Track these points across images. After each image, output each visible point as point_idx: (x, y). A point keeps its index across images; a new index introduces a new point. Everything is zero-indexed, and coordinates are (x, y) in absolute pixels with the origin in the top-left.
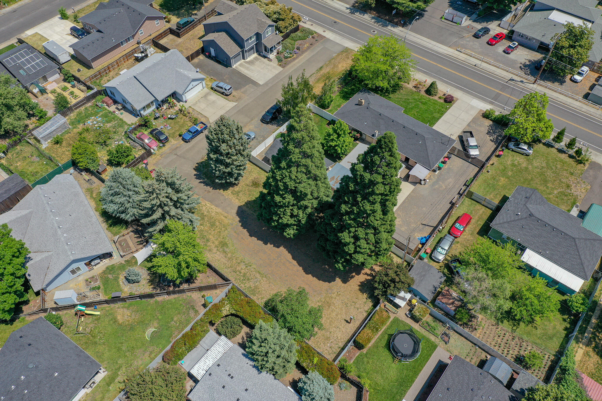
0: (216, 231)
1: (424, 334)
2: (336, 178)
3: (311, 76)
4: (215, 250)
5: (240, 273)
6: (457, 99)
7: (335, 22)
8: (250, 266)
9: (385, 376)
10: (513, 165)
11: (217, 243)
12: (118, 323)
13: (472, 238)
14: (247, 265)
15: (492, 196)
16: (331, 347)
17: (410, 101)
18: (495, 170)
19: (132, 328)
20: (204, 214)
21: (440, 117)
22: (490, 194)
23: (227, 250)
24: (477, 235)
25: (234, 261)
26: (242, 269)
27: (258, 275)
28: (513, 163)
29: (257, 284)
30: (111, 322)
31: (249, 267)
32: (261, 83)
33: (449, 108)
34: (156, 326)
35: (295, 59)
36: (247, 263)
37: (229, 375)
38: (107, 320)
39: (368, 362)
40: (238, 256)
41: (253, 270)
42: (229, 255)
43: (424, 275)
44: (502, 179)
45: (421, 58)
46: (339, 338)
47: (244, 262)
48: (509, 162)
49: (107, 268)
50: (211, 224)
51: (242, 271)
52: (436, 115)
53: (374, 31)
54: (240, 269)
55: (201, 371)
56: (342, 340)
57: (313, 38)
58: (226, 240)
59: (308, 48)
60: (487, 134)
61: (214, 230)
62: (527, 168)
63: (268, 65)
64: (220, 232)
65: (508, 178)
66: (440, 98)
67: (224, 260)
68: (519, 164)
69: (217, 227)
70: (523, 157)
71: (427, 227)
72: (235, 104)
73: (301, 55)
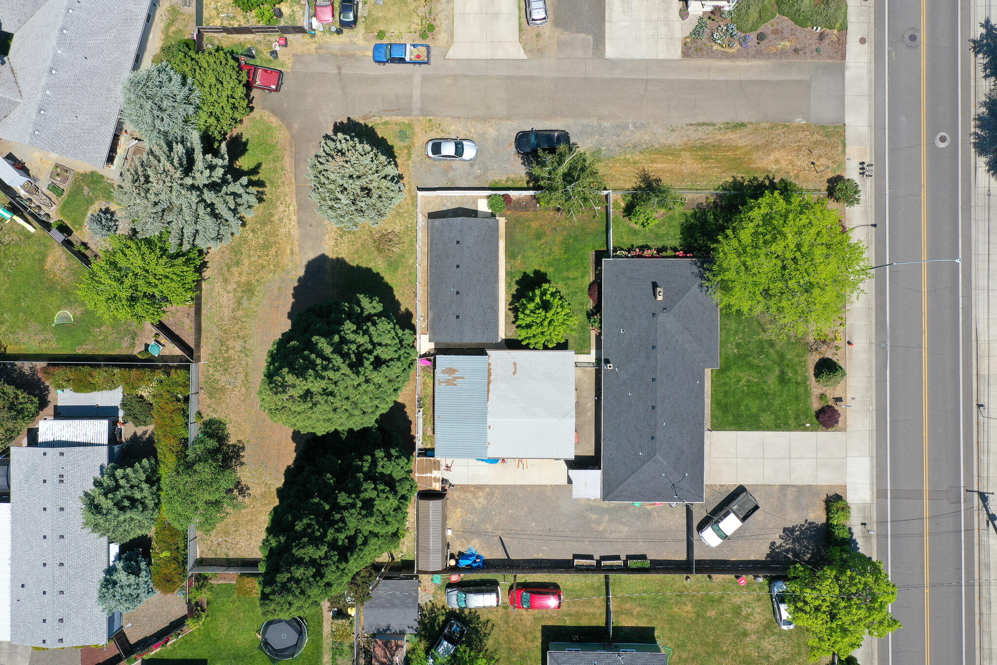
0: (261, 261)
1: (324, 645)
2: (457, 375)
3: (703, 124)
4: (231, 287)
5: (226, 351)
6: (844, 429)
7: (913, 38)
8: (247, 355)
9: (233, 632)
10: (737, 610)
11: (243, 279)
12: (43, 266)
13: (528, 623)
14: (244, 351)
15: (638, 609)
16: (219, 544)
17: (771, 351)
18: (702, 587)
19: (51, 289)
20: (272, 219)
21: (768, 429)
22: (641, 606)
23: (245, 304)
24: (540, 628)
25: (237, 327)
26: (233, 348)
27: (241, 376)
28: (740, 607)
29: (228, 386)
30: (37, 257)
31: (243, 355)
32: (610, 52)
33: (806, 429)
34: (78, 314)
35: (726, 56)
36: (248, 347)
37: (62, 476)
38: (36, 248)
39: (234, 602)
40: (247, 326)
41: (244, 363)
42: (240, 313)
43: (394, 605)
44: (689, 607)
45: (924, 289)
46: (238, 546)
47: (245, 342)
48: (737, 601)
49: (93, 174)
50: (264, 244)
51: (231, 351)
52: (766, 418)
53: (943, 139)
54: (231, 346)
55: (49, 433)
56: (238, 552)
57: (822, 37)
58: (258, 289)
59: (783, 53)
60: (785, 530)
61: (259, 257)
62: (745, 634)
63: (667, 23)
64: (263, 267)
65: (698, 616)
66: (822, 396)
67: (226, 312)
68: (747, 618)
69: (267, 255)
70: (770, 616)
71: (501, 548)
72: (523, 55)
73: (747, 57)
